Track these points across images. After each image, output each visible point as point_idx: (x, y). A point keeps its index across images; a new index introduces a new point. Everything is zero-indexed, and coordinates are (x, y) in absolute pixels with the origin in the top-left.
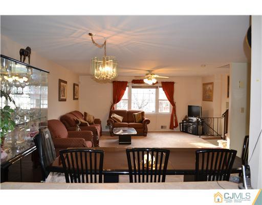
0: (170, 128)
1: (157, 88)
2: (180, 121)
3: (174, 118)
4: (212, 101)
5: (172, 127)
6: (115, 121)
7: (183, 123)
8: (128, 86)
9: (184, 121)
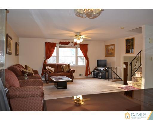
0: (86, 76)
1: (76, 48)
2: (92, 70)
3: (88, 69)
4: (114, 56)
5: (87, 75)
6: (49, 71)
7: (94, 71)
8: (57, 47)
9: (95, 71)
